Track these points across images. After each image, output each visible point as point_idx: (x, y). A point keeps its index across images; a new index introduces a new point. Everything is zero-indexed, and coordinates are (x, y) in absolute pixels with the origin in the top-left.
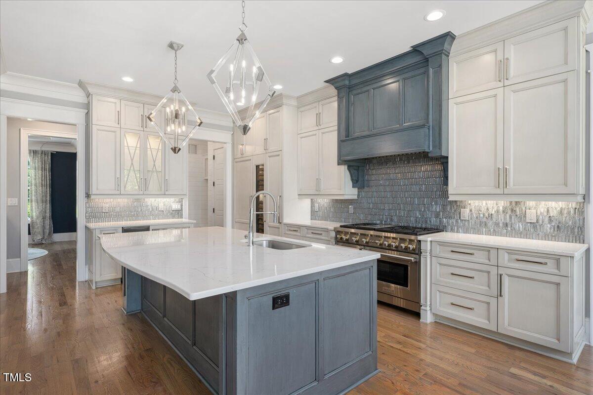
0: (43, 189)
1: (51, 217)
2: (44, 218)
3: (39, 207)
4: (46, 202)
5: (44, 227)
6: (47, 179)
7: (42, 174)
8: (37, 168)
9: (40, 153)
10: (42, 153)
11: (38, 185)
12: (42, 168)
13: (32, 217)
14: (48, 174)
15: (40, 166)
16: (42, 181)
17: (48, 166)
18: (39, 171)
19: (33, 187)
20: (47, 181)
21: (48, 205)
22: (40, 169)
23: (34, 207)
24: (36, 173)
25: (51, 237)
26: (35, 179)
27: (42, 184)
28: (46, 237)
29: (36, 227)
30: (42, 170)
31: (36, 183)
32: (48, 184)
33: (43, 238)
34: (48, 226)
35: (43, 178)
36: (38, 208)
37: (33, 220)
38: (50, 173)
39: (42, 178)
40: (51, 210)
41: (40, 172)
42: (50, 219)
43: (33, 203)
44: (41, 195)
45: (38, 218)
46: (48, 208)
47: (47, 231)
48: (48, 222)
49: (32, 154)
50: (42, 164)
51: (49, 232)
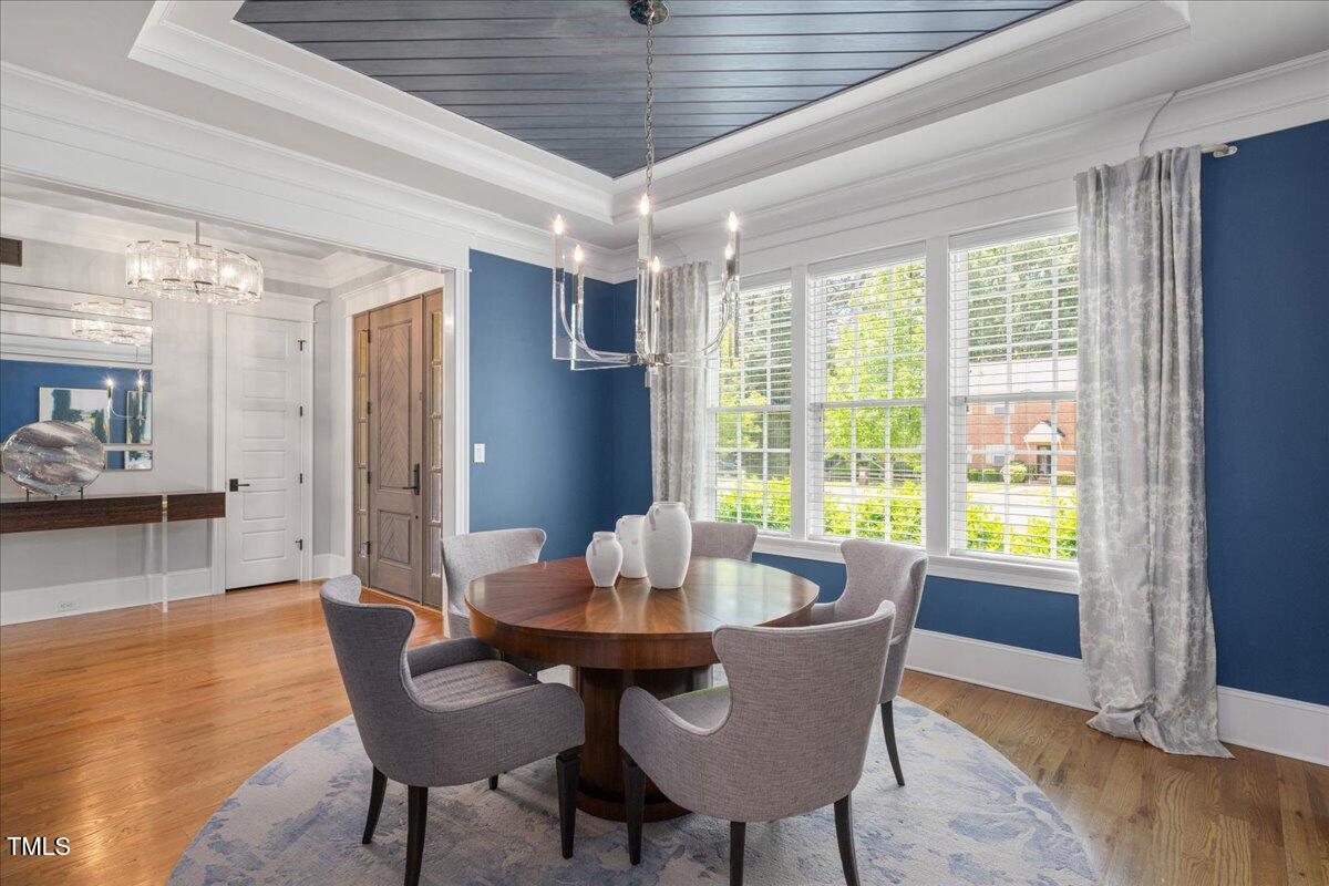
0: (1153, 397)
1: (1200, 579)
2: (1156, 578)
3: (1129, 509)
4: (1169, 480)
5: (1154, 633)
6: (1174, 332)
7: (1146, 306)
8: (1117, 272)
9: (1134, 175)
10: (1145, 176)
11: (1121, 369)
12: (1146, 267)
13: (1089, 564)
14: (1185, 300)
15: (1137, 259)
16: (1146, 342)
17: (1183, 248)
18: (1126, 284)
19: (1097, 385)
20: (1174, 344)
21: (1183, 498)
22: (1136, 273)
23: (1100, 507)
24: (1109, 303)
25: (1202, 705)
26: (1107, 338)
27: (1146, 368)
28: (1164, 706)
29: (1111, 624)
30: (1146, 278)
31: (1112, 363)
32: (1183, 358)
33: (1149, 706)
34: (1183, 639)
35: (1154, 325)
36: (1121, 512)
37: (1092, 581)
38: (1198, 293)
39: (1145, 328)
40: (1200, 532)
41: (1137, 288)
42: (1191, 588)
43: (1098, 480)
44: (1141, 435)
45: (1118, 572)
46: (1183, 516)
47: (1176, 667)
48: (1183, 610)
49: (1092, 195)
50: (1148, 241)
51: (1189, 676)
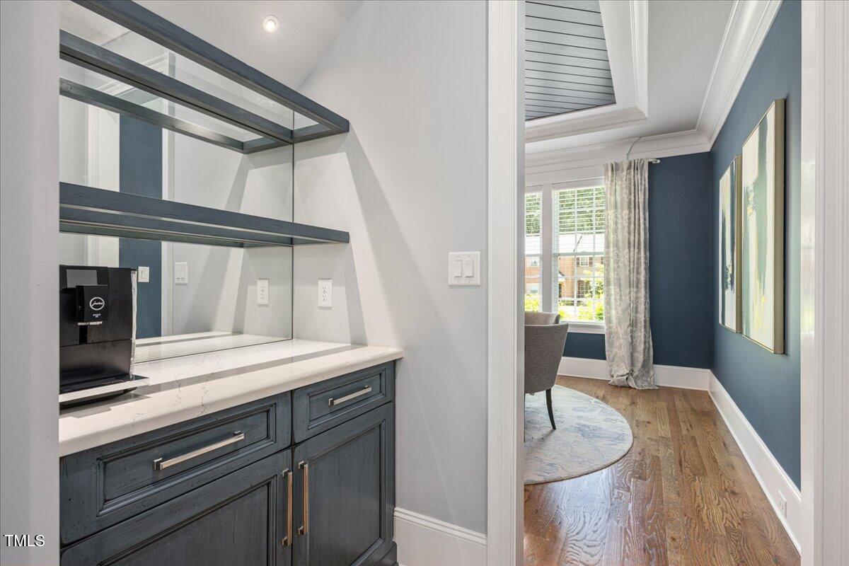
0: (632, 254)
1: (648, 324)
2: (633, 324)
3: (623, 298)
4: (637, 287)
5: (633, 346)
6: (639, 229)
7: (629, 218)
8: (619, 205)
9: (625, 168)
10: (629, 168)
11: (620, 243)
12: (630, 203)
13: (609, 321)
14: (643, 216)
15: (626, 200)
16: (629, 233)
17: (642, 197)
18: (622, 211)
19: (611, 249)
20: (639, 234)
21: (642, 293)
22: (626, 206)
23: (613, 298)
24: (616, 217)
25: (648, 372)
26: (616, 231)
27: (629, 243)
28: (636, 373)
29: (617, 344)
30: (629, 208)
31: (617, 241)
32: (642, 239)
33: (631, 373)
34: (642, 346)
35: (632, 226)
36: (621, 299)
37: (610, 328)
38: (647, 214)
39: (629, 227)
40: (648, 306)
41: (626, 212)
42: (645, 327)
43: (612, 287)
44: (628, 269)
45: (620, 323)
46: (643, 299)
47: (640, 357)
48: (642, 334)
49: (610, 173)
50: (630, 194)
51: (644, 361)
